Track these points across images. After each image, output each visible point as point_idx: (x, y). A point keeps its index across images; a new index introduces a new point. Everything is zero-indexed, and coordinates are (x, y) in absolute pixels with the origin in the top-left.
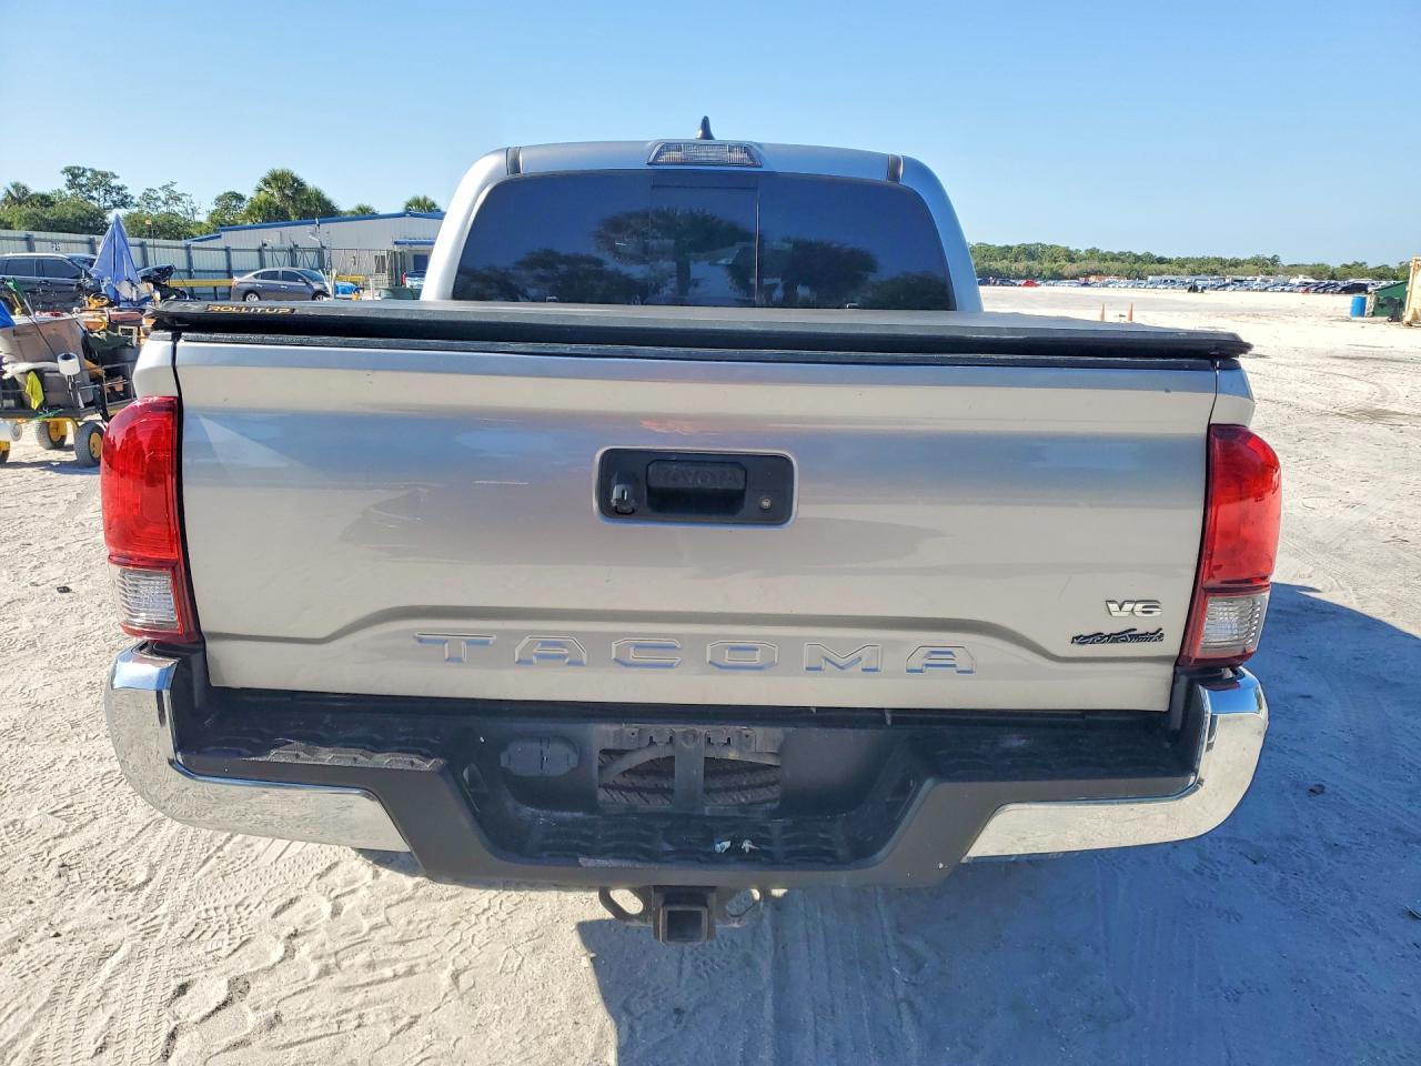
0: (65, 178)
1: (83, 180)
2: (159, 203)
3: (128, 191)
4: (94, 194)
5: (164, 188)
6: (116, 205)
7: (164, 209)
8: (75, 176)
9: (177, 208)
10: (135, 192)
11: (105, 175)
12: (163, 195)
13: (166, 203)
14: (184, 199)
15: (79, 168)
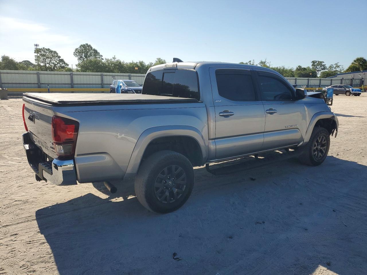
0: (311, 64)
1: (316, 64)
2: (333, 68)
3: (326, 66)
4: (318, 67)
5: (336, 64)
6: (322, 69)
7: (334, 70)
8: (314, 63)
9: (338, 69)
10: (328, 66)
11: (321, 62)
12: (334, 66)
13: (335, 68)
14: (340, 67)
15: (315, 61)
